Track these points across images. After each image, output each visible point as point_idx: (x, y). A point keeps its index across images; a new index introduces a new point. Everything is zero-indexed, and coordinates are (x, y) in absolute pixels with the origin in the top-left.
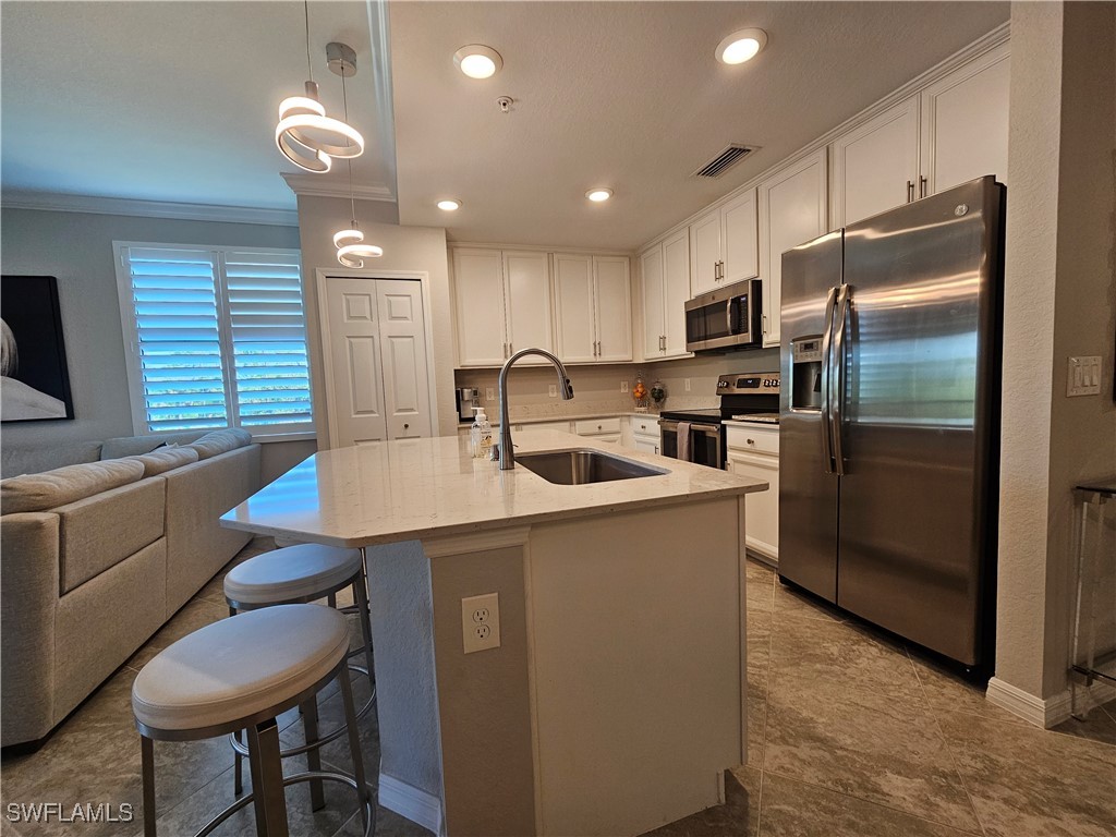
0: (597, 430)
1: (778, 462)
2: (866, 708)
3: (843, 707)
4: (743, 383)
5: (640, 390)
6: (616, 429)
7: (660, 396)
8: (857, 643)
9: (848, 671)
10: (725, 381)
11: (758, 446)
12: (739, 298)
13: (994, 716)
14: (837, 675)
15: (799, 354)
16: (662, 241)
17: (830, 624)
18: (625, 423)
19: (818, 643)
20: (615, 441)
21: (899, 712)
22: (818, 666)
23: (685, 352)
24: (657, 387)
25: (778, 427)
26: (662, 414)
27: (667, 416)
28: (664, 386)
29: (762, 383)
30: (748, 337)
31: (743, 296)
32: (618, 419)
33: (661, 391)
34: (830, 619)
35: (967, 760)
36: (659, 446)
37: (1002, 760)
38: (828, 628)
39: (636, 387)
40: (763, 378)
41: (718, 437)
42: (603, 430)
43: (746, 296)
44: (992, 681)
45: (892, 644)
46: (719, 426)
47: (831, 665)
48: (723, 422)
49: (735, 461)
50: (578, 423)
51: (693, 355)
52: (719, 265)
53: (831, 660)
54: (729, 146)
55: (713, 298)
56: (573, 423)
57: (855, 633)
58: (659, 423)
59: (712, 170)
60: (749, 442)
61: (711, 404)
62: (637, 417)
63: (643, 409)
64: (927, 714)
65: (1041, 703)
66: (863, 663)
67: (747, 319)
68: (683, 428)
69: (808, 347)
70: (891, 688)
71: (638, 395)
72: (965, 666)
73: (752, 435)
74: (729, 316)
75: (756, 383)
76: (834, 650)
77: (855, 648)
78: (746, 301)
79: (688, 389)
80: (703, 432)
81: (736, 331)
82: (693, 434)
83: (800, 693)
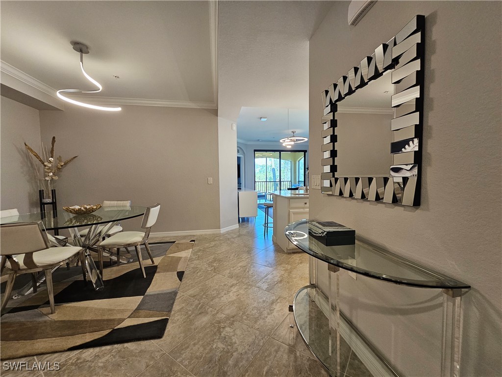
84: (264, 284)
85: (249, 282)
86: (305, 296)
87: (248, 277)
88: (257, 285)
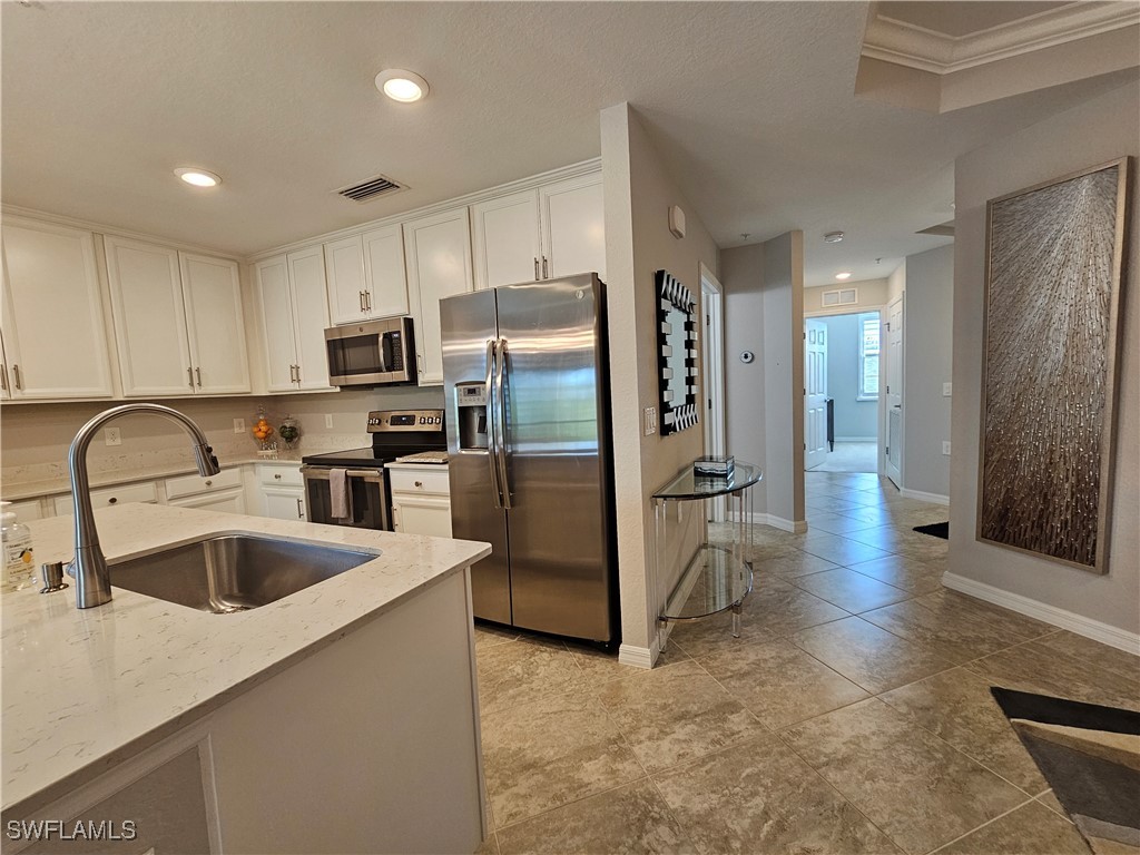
0: (205, 487)
1: (449, 501)
2: (555, 713)
3: (539, 722)
4: (396, 421)
5: (263, 428)
6: (237, 482)
7: (292, 436)
8: (533, 654)
9: (533, 685)
10: (378, 420)
11: (426, 488)
12: (390, 334)
13: (626, 674)
14: (528, 694)
15: (463, 398)
16: (287, 253)
17: (508, 645)
18: (248, 473)
19: (504, 669)
20: (233, 498)
21: (575, 704)
22: (511, 691)
23: (328, 386)
24: (288, 426)
25: (446, 467)
26: (304, 460)
27: (311, 462)
28: (296, 422)
29: (417, 421)
30: (404, 375)
31: (395, 333)
32: (237, 470)
33: (293, 429)
34: (507, 640)
35: (623, 720)
36: (303, 498)
37: (639, 706)
38: (509, 649)
39: (257, 425)
40: (418, 415)
41: (381, 482)
42: (214, 486)
43: (399, 332)
44: (622, 647)
45: (554, 643)
46: (381, 470)
47: (520, 685)
48: (386, 465)
49: (402, 505)
50: (168, 482)
51: (338, 389)
52: (365, 295)
53: (518, 681)
54: (378, 176)
55: (361, 330)
56: (159, 482)
57: (529, 645)
58: (301, 470)
59: (359, 193)
60: (417, 484)
61: (362, 444)
62: (265, 464)
63: (270, 452)
64: (592, 695)
65: (647, 651)
66: (542, 671)
67: (401, 356)
68: (337, 476)
69: (472, 392)
70: (566, 684)
71: (261, 434)
72: (604, 643)
73: (420, 477)
74: (381, 351)
75: (410, 420)
76: (518, 669)
77: (532, 660)
78: (400, 338)
79: (330, 426)
80: (362, 478)
81: (389, 369)
82: (350, 481)
83: (504, 728)
84: (735, 729)
85: (782, 754)
86: (666, 664)
87: (776, 781)
88: (758, 732)
